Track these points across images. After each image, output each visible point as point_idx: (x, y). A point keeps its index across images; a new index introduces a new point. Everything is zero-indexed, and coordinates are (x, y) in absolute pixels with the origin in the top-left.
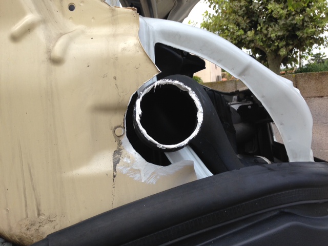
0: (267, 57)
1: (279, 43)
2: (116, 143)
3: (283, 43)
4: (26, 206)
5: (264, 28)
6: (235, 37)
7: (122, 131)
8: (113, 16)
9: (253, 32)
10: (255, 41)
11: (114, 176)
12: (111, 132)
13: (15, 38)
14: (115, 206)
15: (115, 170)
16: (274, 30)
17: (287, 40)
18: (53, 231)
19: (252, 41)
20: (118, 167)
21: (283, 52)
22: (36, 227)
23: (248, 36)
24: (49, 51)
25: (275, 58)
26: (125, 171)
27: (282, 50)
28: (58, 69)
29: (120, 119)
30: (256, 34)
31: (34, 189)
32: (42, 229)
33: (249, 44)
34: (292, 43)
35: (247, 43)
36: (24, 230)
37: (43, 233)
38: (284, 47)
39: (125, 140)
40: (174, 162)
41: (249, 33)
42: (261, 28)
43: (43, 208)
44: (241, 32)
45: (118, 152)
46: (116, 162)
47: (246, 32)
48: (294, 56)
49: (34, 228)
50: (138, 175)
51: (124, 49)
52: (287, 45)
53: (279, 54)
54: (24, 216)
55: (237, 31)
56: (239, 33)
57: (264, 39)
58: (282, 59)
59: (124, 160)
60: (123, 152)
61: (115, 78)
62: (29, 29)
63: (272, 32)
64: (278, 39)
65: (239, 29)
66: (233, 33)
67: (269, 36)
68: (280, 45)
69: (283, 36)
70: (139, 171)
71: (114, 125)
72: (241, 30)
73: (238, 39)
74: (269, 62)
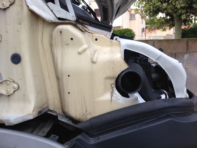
0: (174, 19)
1: (181, 11)
2: (112, 89)
3: (184, 11)
4: (82, 109)
5: (173, 2)
6: (155, 6)
7: (114, 86)
8: (111, 43)
9: (167, 4)
10: (167, 9)
11: (111, 101)
12: (110, 86)
13: (79, 53)
14: (111, 110)
15: (111, 99)
16: (179, 3)
17: (187, 10)
18: (91, 117)
19: (165, 9)
20: (113, 98)
21: (183, 17)
22: (85, 116)
23: (163, 6)
24: (92, 59)
25: (179, 20)
26: (115, 99)
27: (183, 16)
28: (95, 65)
29: (113, 81)
30: (168, 5)
31: (85, 104)
32: (87, 116)
33: (163, 11)
34: (190, 11)
35: (162, 10)
36: (81, 116)
37: (87, 118)
38: (185, 14)
39: (115, 88)
40: (131, 97)
41: (164, 4)
42: (172, 1)
43: (88, 110)
44: (160, 3)
45: (112, 92)
46: (112, 96)
47: (162, 3)
48: (191, 18)
49: (84, 116)
50: (119, 101)
51: (116, 58)
52: (187, 12)
53: (181, 18)
54: (81, 112)
55: (157, 3)
56: (158, 4)
57: (173, 8)
58: (183, 21)
59: (114, 95)
60: (114, 92)
61: (113, 68)
62: (85, 50)
63: (178, 4)
64: (181, 8)
65: (158, 2)
66: (154, 4)
67: (176, 6)
68: (182, 12)
69: (185, 6)
70: (119, 99)
71: (111, 83)
72: (159, 2)
73: (157, 7)
74: (175, 22)
